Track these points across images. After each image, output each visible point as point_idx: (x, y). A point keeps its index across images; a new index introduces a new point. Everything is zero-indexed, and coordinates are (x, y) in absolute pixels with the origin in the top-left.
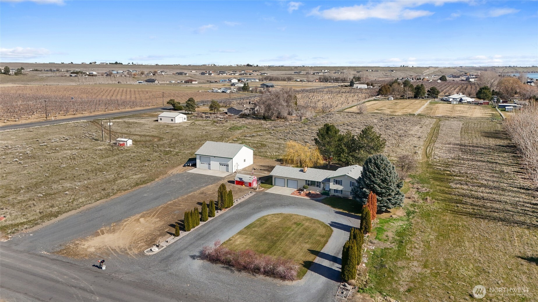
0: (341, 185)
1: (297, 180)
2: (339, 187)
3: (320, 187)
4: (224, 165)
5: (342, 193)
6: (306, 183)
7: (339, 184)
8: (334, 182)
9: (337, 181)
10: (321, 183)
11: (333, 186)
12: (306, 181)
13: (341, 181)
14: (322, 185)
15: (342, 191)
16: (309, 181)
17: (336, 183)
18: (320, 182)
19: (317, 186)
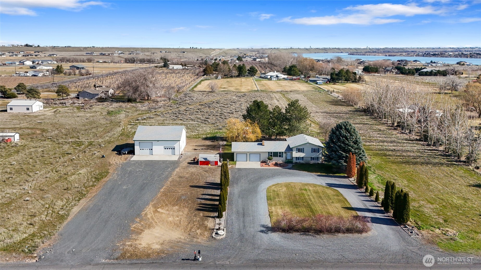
0: (303, 152)
1: (259, 154)
2: (301, 155)
3: (282, 157)
4: (170, 149)
5: (303, 160)
6: (269, 154)
7: (301, 152)
8: (297, 150)
9: (299, 149)
10: (284, 153)
11: (295, 154)
12: (269, 152)
13: (303, 148)
14: (284, 155)
15: (303, 158)
16: (271, 153)
17: (299, 151)
18: (282, 152)
19: (280, 156)
